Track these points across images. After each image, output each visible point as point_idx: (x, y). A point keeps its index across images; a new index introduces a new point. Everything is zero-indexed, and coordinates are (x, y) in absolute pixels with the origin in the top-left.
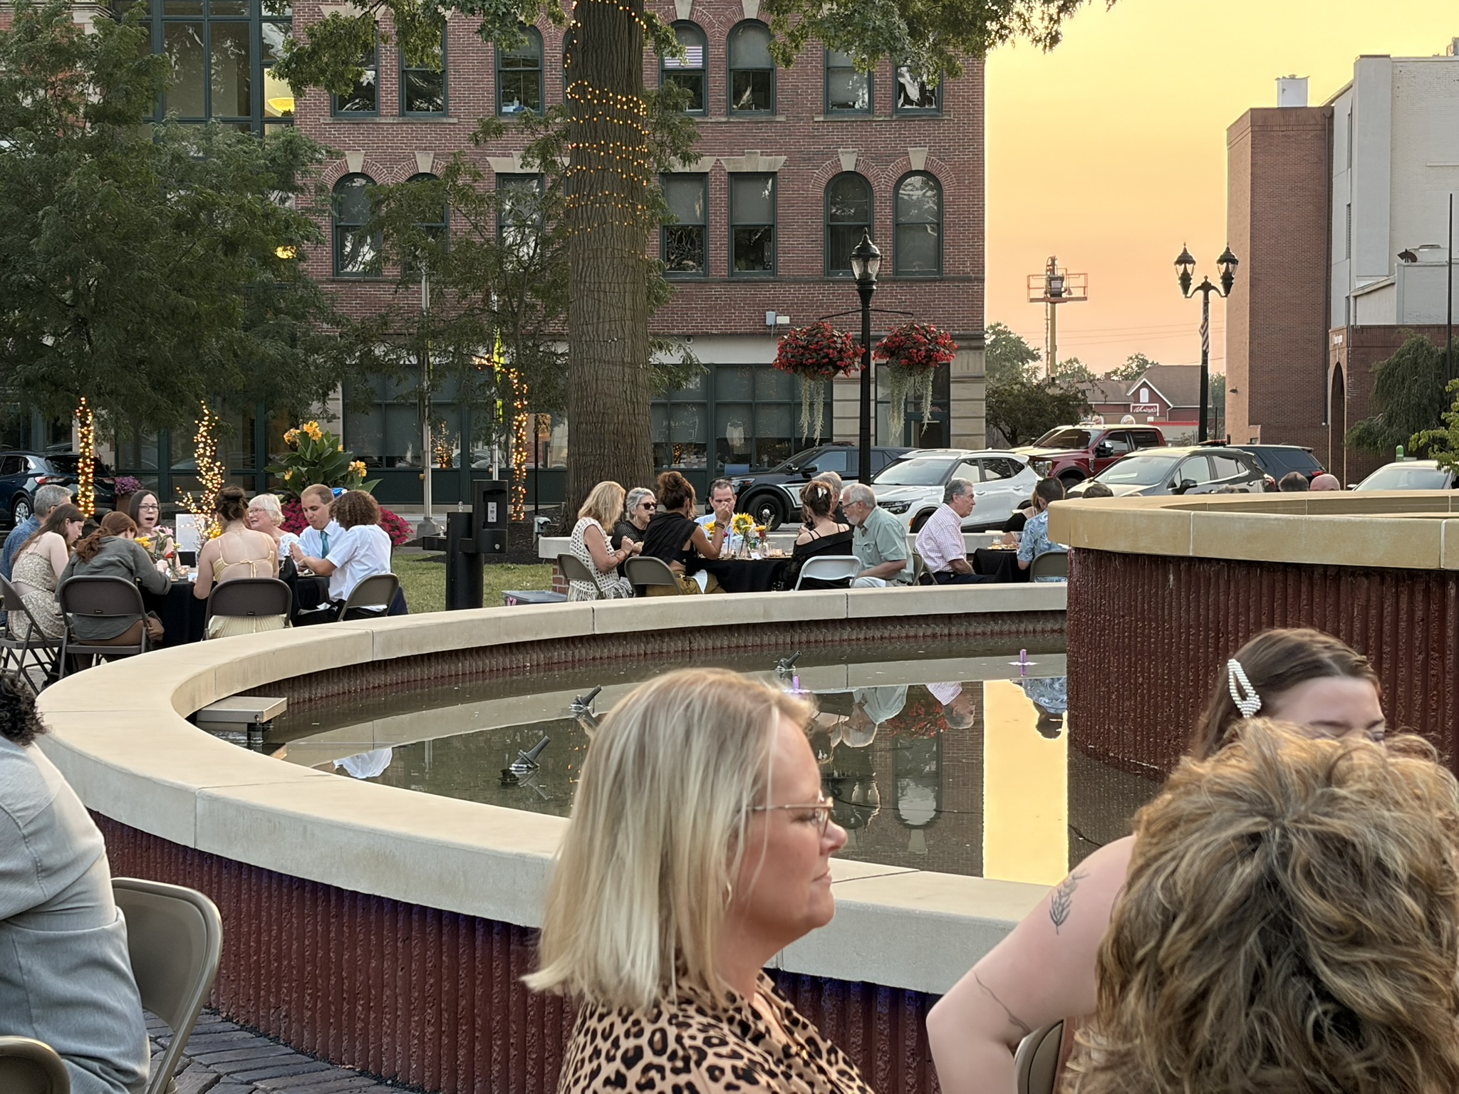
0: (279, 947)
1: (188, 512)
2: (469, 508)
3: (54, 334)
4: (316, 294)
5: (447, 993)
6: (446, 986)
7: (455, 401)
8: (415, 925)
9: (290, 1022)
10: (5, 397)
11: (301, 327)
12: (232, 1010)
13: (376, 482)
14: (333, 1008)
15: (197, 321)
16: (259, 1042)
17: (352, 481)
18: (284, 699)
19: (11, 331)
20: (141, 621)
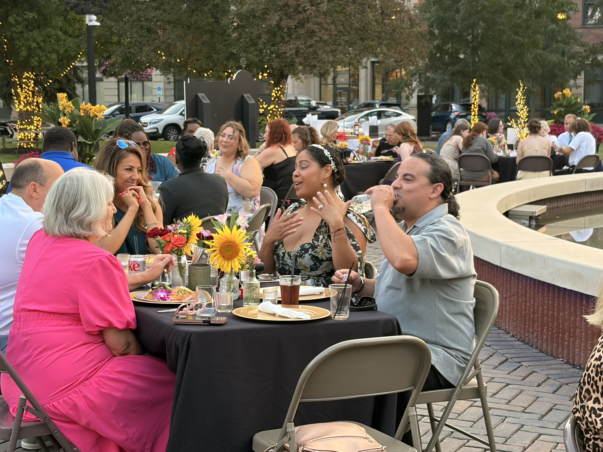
1: (513, 127)
3: (465, 54)
4: (574, 34)
9: (538, 340)
10: (443, 80)
11: (567, 48)
12: (515, 333)
13: (594, 114)
14: (555, 335)
15: (522, 47)
16: (525, 346)
17: (584, 114)
18: (546, 206)
19: (447, 53)
20: (490, 173)
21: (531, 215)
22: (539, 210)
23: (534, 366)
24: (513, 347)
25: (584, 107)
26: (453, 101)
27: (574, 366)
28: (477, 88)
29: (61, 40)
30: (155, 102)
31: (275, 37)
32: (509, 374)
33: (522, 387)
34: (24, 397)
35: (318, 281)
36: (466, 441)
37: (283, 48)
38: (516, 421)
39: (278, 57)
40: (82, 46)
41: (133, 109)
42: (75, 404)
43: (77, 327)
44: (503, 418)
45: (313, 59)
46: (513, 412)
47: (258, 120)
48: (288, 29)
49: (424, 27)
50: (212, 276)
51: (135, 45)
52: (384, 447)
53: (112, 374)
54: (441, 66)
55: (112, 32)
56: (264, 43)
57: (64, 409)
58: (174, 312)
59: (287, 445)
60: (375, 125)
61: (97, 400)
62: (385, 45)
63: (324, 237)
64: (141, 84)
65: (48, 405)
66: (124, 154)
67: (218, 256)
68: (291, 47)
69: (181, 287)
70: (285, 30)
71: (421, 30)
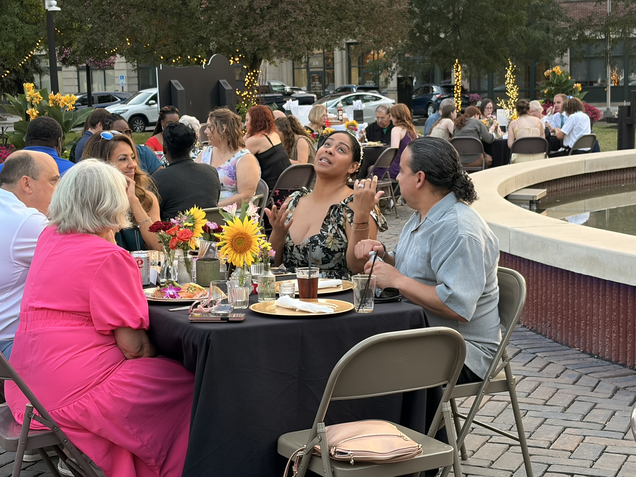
0: (546, 296)
1: (502, 108)
2: (629, 104)
3: (445, 32)
4: (558, 9)
5: (622, 319)
6: (622, 316)
7: (622, 55)
8: (608, 289)
9: (551, 329)
10: (424, 61)
11: (551, 24)
12: (526, 323)
13: (585, 93)
14: (570, 324)
15: (505, 23)
16: (538, 337)
17: (575, 93)
18: (546, 190)
19: (427, 32)
20: (482, 155)
21: (532, 199)
22: (540, 193)
23: (549, 356)
24: (525, 337)
25: (575, 85)
26: (434, 83)
27: (592, 356)
28: (460, 68)
29: (18, 27)
30: (119, 91)
31: (247, 19)
32: (525, 365)
33: (540, 379)
34: (31, 406)
35: (330, 274)
36: (489, 437)
37: (256, 31)
38: (538, 414)
39: (250, 40)
40: (40, 34)
41: (96, 99)
42: (86, 410)
43: (88, 328)
44: (526, 411)
45: (288, 41)
46: (535, 405)
47: (236, 107)
48: (261, 10)
49: (405, 5)
50: (220, 271)
51: (98, 31)
52: (420, 445)
53: (125, 378)
54: (422, 47)
55: (72, 18)
56: (236, 25)
57: (74, 415)
58: (188, 310)
59: (318, 447)
60: (359, 109)
61: (110, 407)
62: (364, 25)
63: (333, 227)
64: (103, 73)
65: (57, 411)
66: (112, 145)
67: (229, 249)
68: (265, 29)
69: (191, 284)
70: (258, 11)
71: (402, 7)
